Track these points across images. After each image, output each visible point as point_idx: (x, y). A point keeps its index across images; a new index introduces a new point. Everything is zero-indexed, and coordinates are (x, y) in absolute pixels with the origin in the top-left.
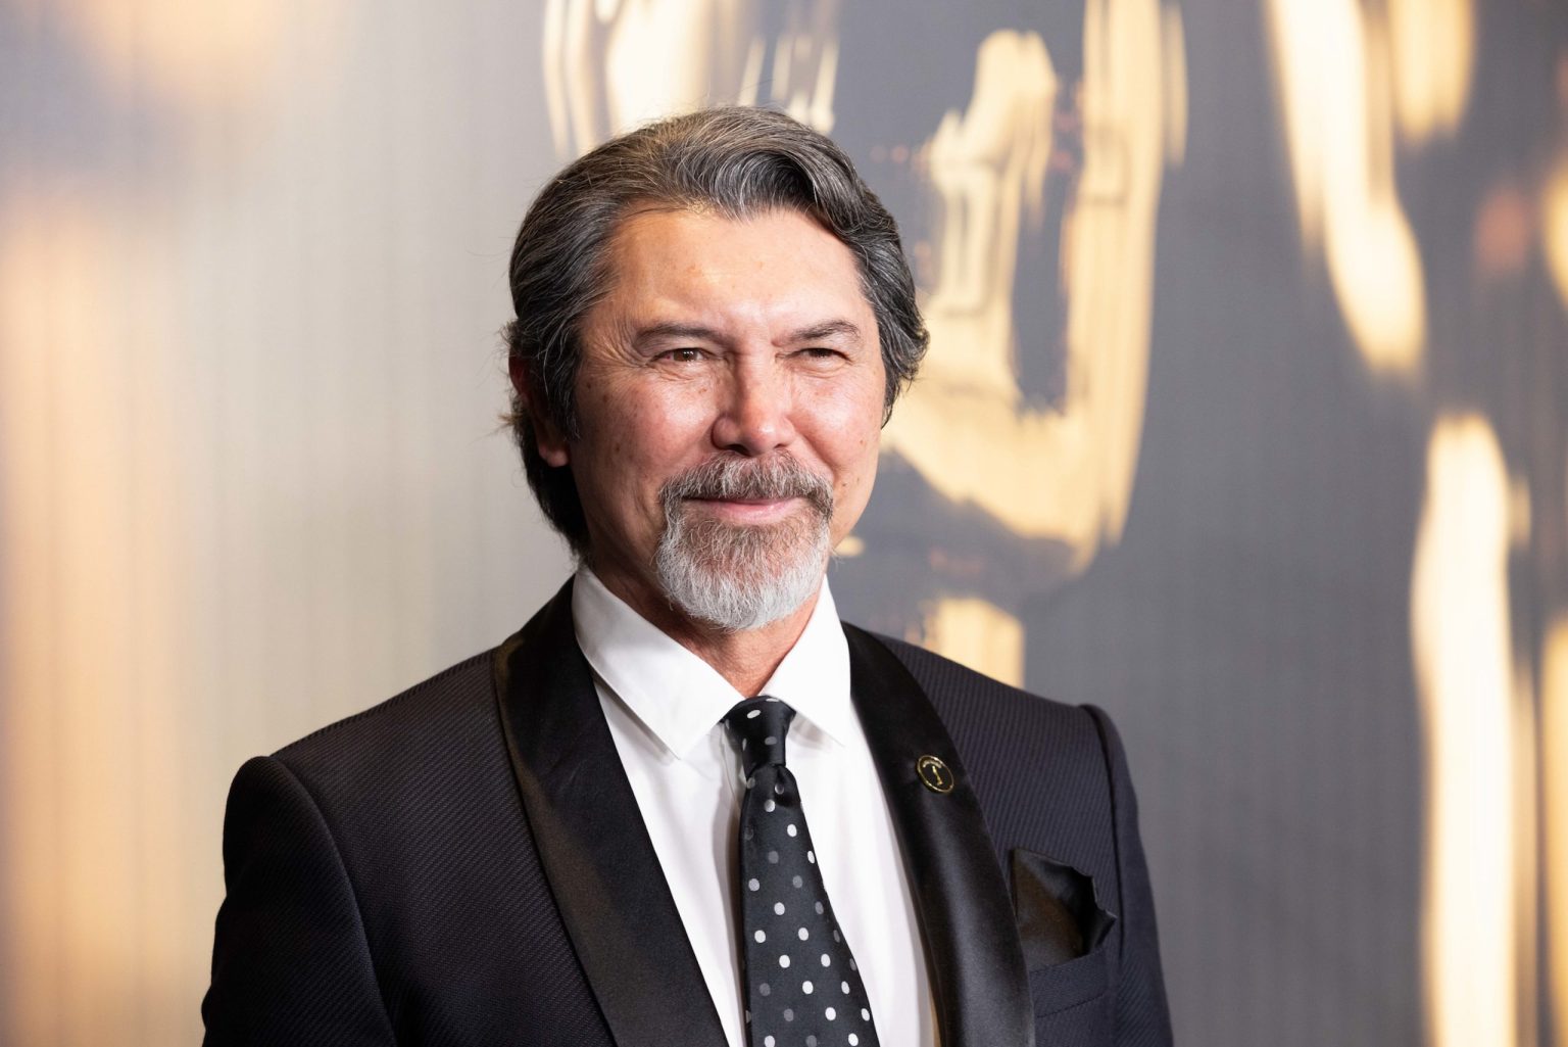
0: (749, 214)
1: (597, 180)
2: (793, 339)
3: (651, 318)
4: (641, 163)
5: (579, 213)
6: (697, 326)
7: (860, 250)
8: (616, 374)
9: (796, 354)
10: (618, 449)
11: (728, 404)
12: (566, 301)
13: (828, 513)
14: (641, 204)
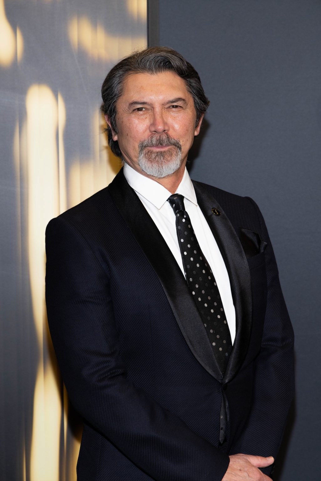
0: (156, 72)
1: (120, 67)
2: (168, 103)
3: (132, 100)
4: (130, 62)
5: (115, 75)
6: (143, 102)
7: (187, 80)
8: (124, 116)
9: (169, 107)
10: (127, 135)
11: (152, 121)
12: (112, 98)
13: (180, 149)
14: (130, 72)
